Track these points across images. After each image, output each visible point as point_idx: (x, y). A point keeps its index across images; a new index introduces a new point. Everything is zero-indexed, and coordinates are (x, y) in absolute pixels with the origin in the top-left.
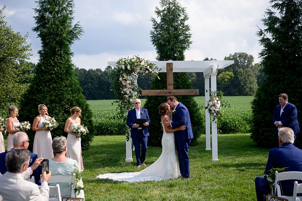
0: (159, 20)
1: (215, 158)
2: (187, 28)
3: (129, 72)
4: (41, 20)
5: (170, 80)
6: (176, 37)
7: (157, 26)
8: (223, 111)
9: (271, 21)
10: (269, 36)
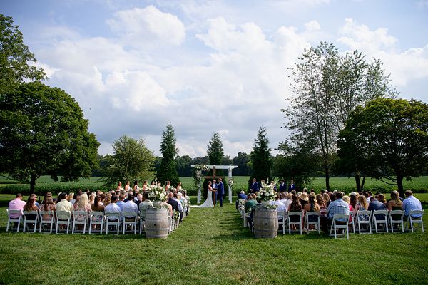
0: (211, 146)
1: (231, 202)
2: (222, 150)
3: (199, 170)
4: (163, 146)
5: (215, 172)
6: (218, 153)
7: (210, 149)
8: (235, 185)
9: (256, 149)
10: (255, 154)
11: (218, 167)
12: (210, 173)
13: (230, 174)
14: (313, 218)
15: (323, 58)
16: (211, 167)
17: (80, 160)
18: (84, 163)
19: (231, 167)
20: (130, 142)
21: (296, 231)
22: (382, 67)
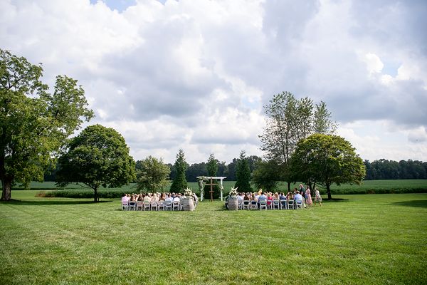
1: (222, 201)
5: (212, 181)
6: (213, 168)
11: (213, 178)
12: (208, 182)
13: (222, 181)
14: (254, 203)
15: (285, 102)
16: (209, 178)
17: (128, 174)
18: (130, 176)
19: (222, 178)
20: (153, 160)
21: (246, 209)
22: (325, 108)
